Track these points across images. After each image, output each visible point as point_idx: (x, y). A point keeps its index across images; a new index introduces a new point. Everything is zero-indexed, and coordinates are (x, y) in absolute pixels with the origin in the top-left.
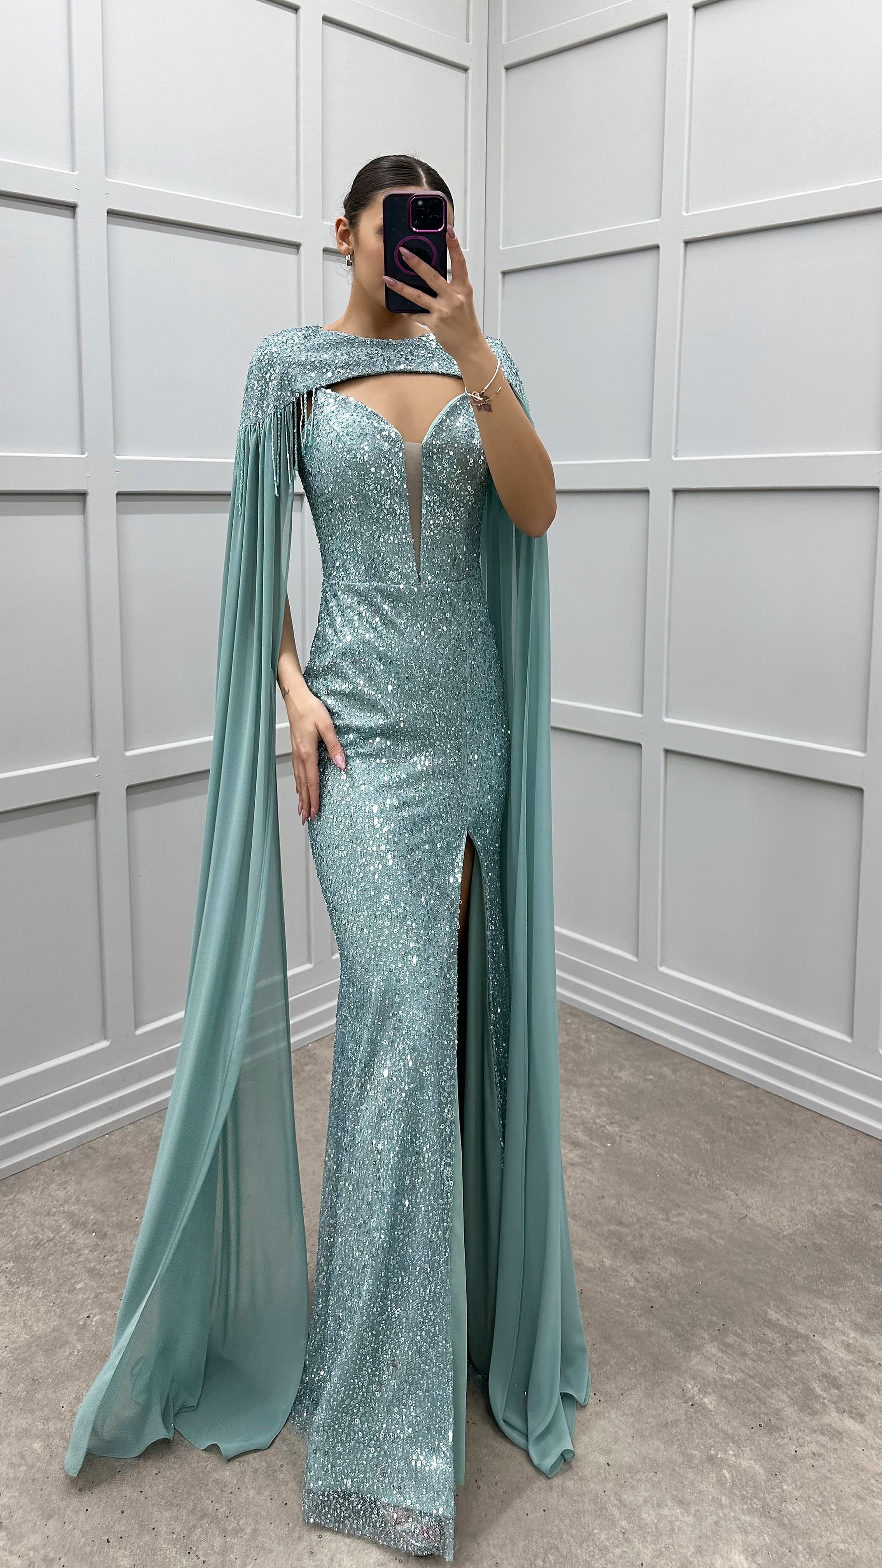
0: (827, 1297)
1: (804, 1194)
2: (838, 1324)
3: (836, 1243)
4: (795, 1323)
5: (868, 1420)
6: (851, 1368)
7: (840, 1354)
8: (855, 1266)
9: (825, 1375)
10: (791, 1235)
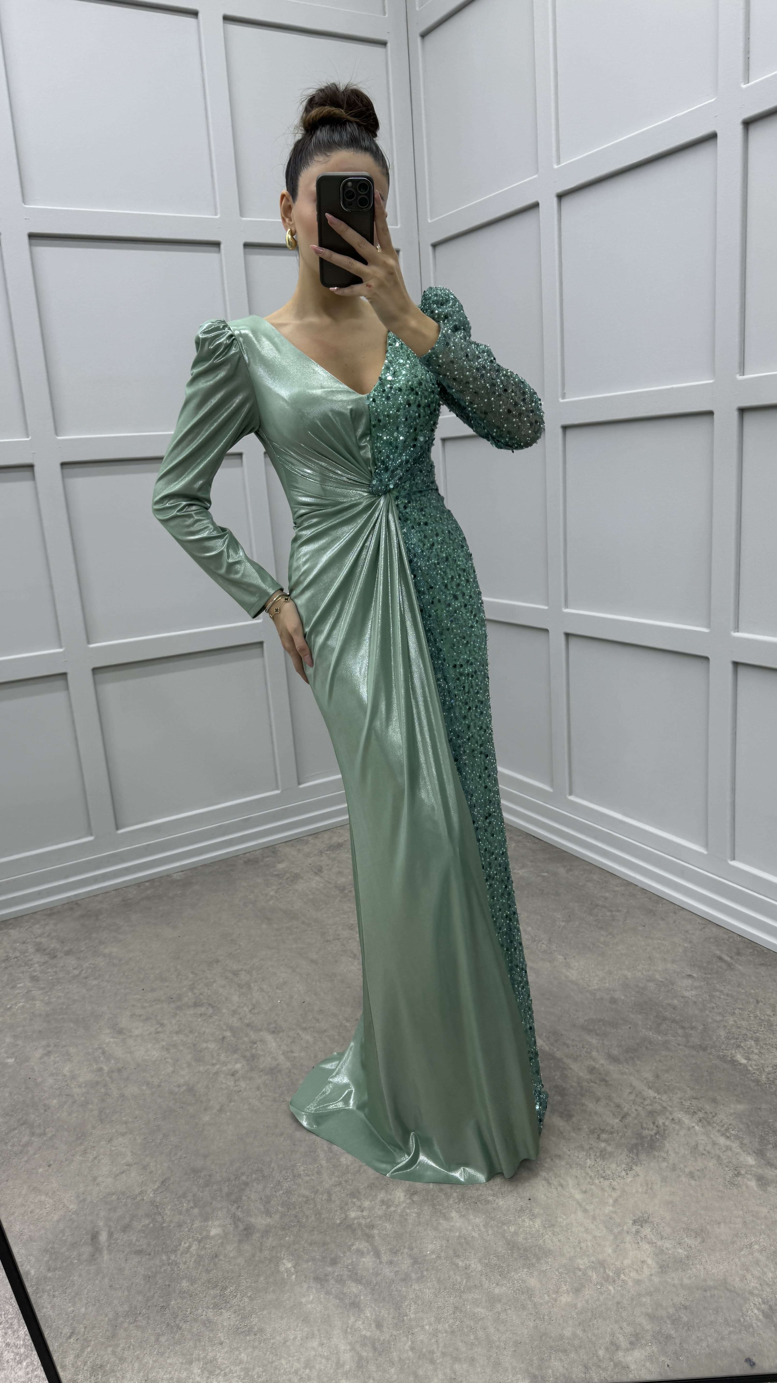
0: (597, 1034)
1: (627, 963)
2: (594, 1054)
3: (633, 999)
4: (555, 1050)
5: (574, 1119)
6: (585, 1084)
7: (581, 1074)
8: (639, 1016)
9: (556, 1087)
10: (595, 990)
